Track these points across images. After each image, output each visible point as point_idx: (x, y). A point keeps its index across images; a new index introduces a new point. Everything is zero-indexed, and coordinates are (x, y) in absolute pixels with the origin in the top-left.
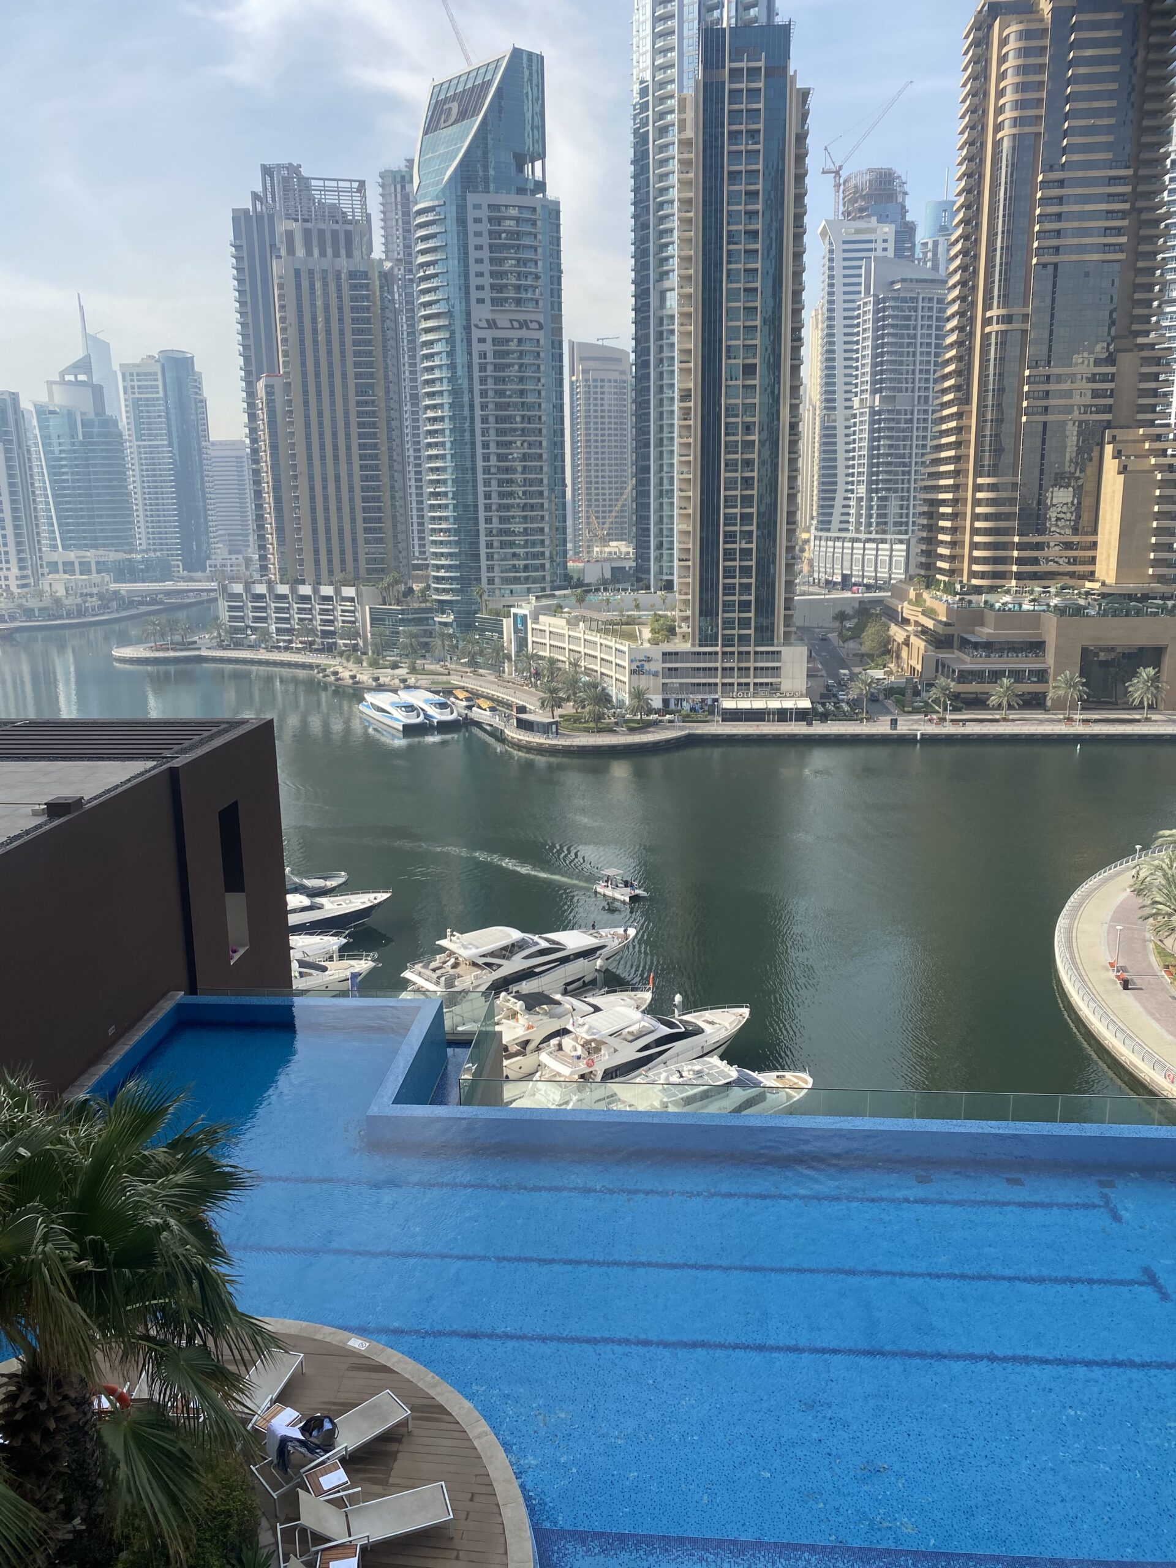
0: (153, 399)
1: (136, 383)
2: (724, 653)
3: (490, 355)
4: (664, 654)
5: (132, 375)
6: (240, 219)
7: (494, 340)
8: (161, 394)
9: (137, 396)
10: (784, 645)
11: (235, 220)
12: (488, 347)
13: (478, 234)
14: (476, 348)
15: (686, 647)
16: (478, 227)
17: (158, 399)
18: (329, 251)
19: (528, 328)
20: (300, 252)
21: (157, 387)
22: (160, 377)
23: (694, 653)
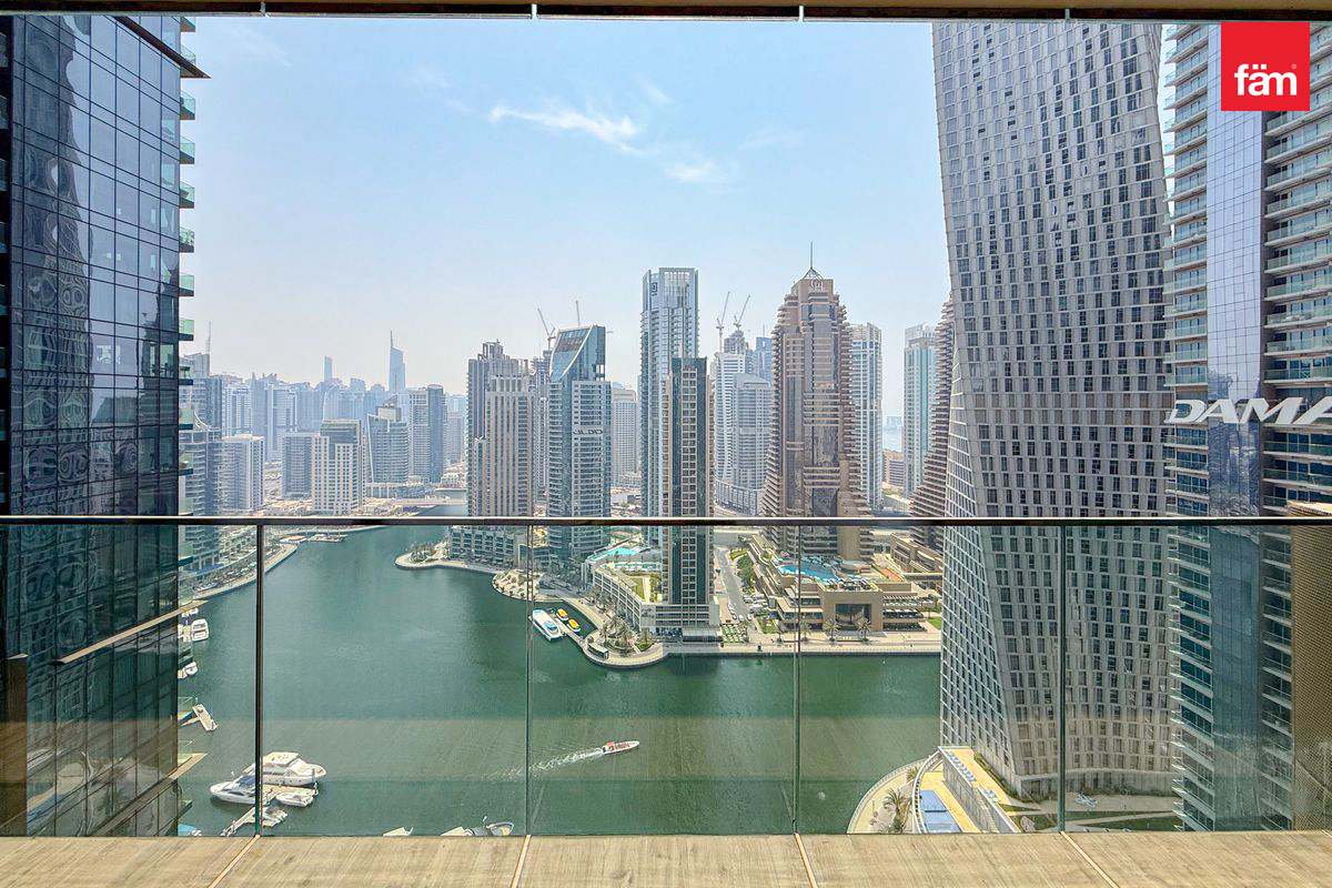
1: (416, 399)
2: (683, 608)
3: (580, 445)
4: (657, 607)
5: (414, 396)
6: (472, 363)
7: (581, 438)
8: (427, 405)
9: (416, 405)
11: (470, 364)
12: (579, 441)
13: (576, 397)
14: (574, 442)
15: (666, 604)
16: (577, 394)
17: (425, 407)
18: (511, 389)
19: (596, 433)
20: (498, 389)
21: (426, 401)
22: (427, 397)
23: (669, 607)
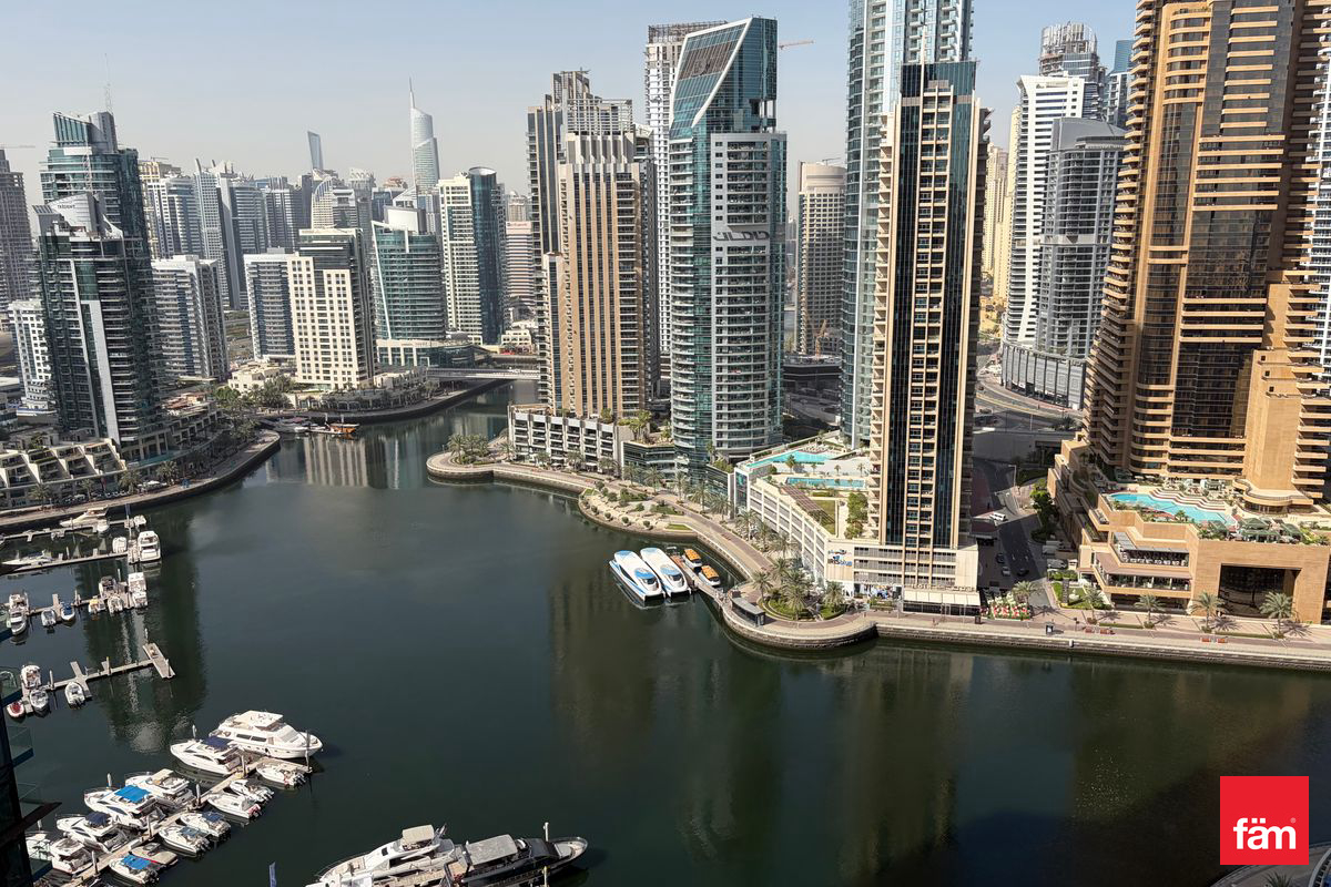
0: (464, 208)
1: (451, 195)
2: (906, 552)
3: (725, 260)
4: (856, 549)
5: (448, 188)
7: (729, 248)
8: (470, 204)
9: (451, 205)
10: (959, 548)
11: (531, 117)
12: (725, 255)
13: (719, 165)
14: (714, 255)
15: (875, 544)
16: (719, 160)
17: (467, 208)
18: (602, 158)
19: (757, 238)
20: (579, 159)
21: (467, 198)
22: (469, 190)
23: (881, 550)
